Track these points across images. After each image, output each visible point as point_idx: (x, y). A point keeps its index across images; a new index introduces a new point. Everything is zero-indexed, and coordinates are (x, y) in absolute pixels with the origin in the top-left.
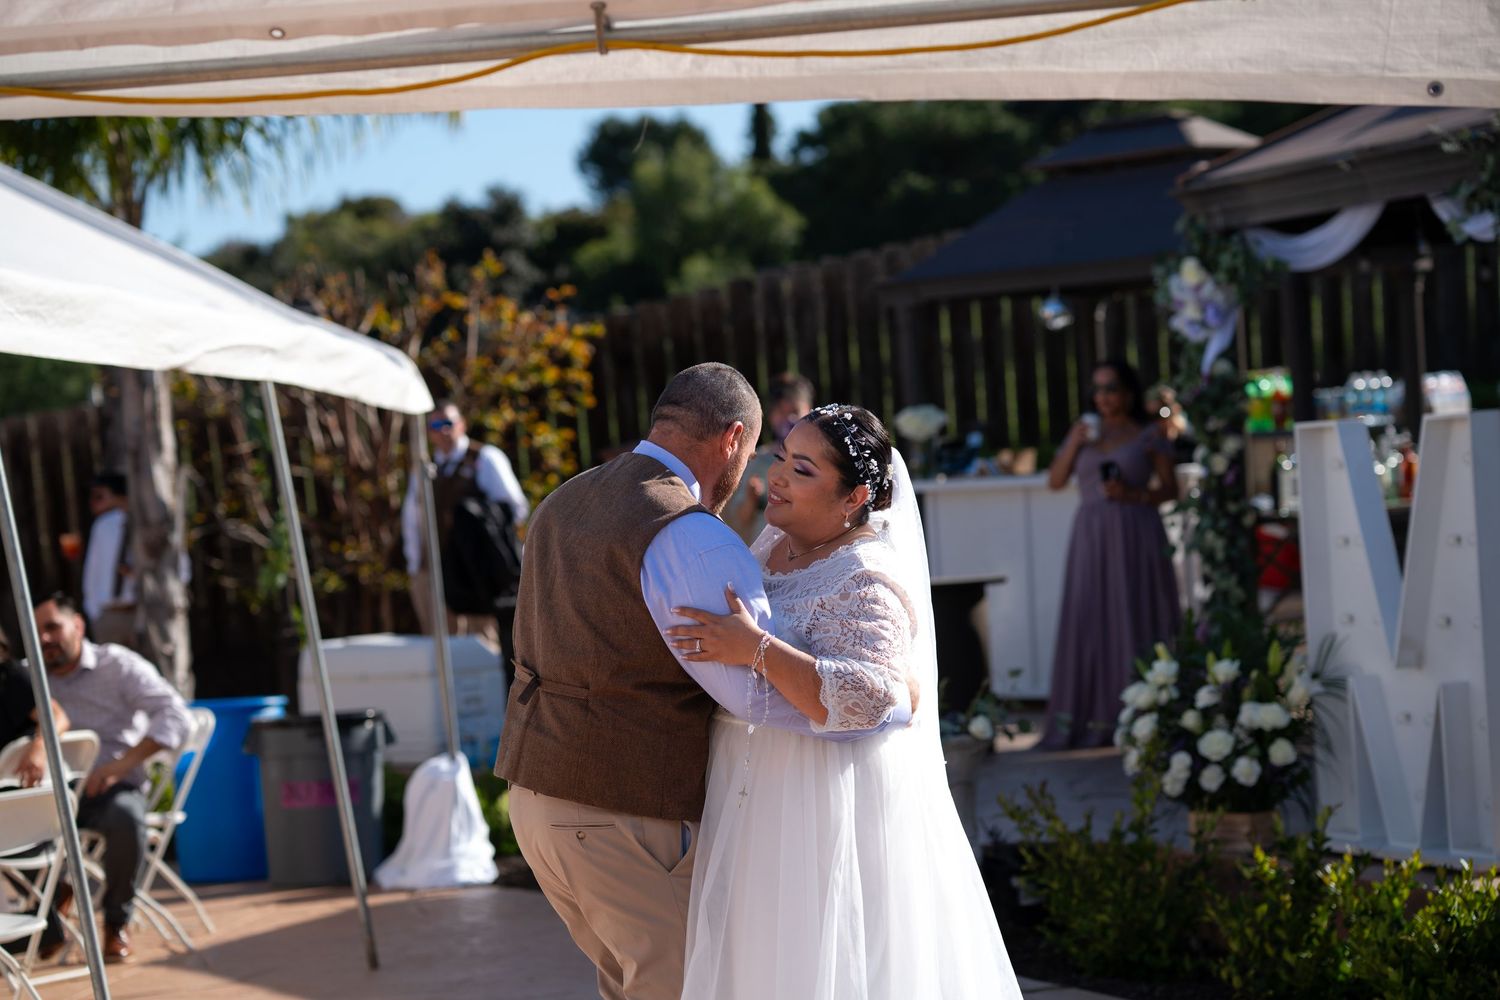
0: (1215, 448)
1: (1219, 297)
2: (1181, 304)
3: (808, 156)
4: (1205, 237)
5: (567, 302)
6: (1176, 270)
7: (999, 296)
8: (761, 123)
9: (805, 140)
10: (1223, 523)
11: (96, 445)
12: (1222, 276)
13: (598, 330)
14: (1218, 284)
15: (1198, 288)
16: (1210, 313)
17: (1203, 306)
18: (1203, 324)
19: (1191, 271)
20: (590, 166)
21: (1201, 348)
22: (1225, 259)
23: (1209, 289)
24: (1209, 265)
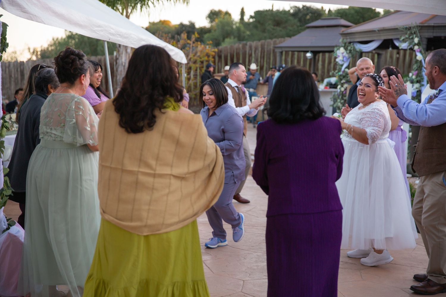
0: (342, 86)
1: (347, 55)
2: (339, 56)
3: (251, 20)
4: (345, 43)
5: (210, 44)
6: (339, 49)
7: (289, 51)
8: (242, 13)
9: (251, 17)
10: (342, 101)
11: (115, 63)
12: (348, 52)
13: (216, 50)
14: (347, 53)
15: (343, 53)
16: (345, 59)
17: (344, 57)
18: (343, 61)
19: (342, 50)
20: (208, 18)
21: (342, 65)
22: (349, 48)
23: (345, 54)
24: (346, 49)
